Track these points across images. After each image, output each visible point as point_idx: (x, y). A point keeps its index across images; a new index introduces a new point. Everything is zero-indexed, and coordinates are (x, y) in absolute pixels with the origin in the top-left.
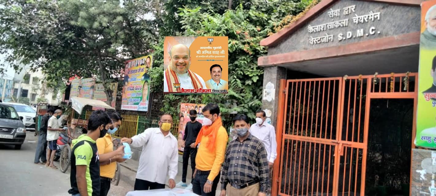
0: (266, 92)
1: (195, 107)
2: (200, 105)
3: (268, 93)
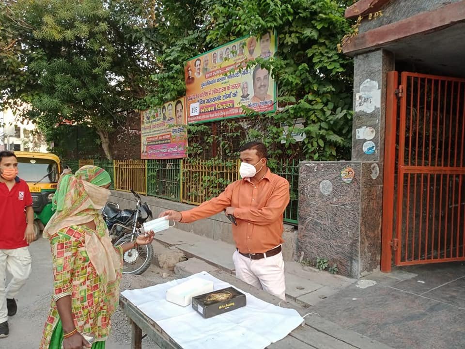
0: (360, 97)
3: (365, 99)
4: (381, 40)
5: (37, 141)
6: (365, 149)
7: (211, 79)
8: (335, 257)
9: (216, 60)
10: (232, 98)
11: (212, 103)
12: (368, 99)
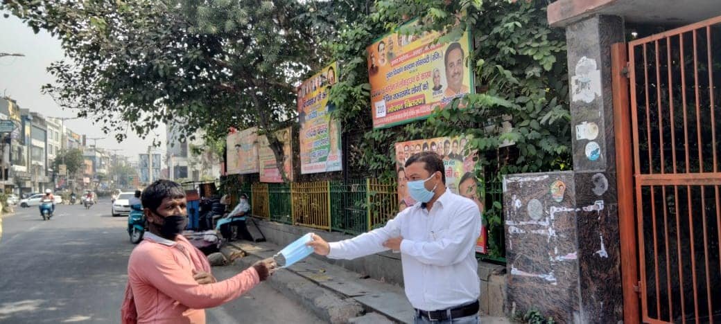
0: (577, 82)
1: (422, 146)
2: (433, 140)
3: (582, 85)
4: (591, 4)
5: (207, 160)
6: (588, 153)
7: (397, 68)
8: (552, 307)
9: (401, 41)
10: (423, 92)
11: (400, 99)
12: (586, 83)
